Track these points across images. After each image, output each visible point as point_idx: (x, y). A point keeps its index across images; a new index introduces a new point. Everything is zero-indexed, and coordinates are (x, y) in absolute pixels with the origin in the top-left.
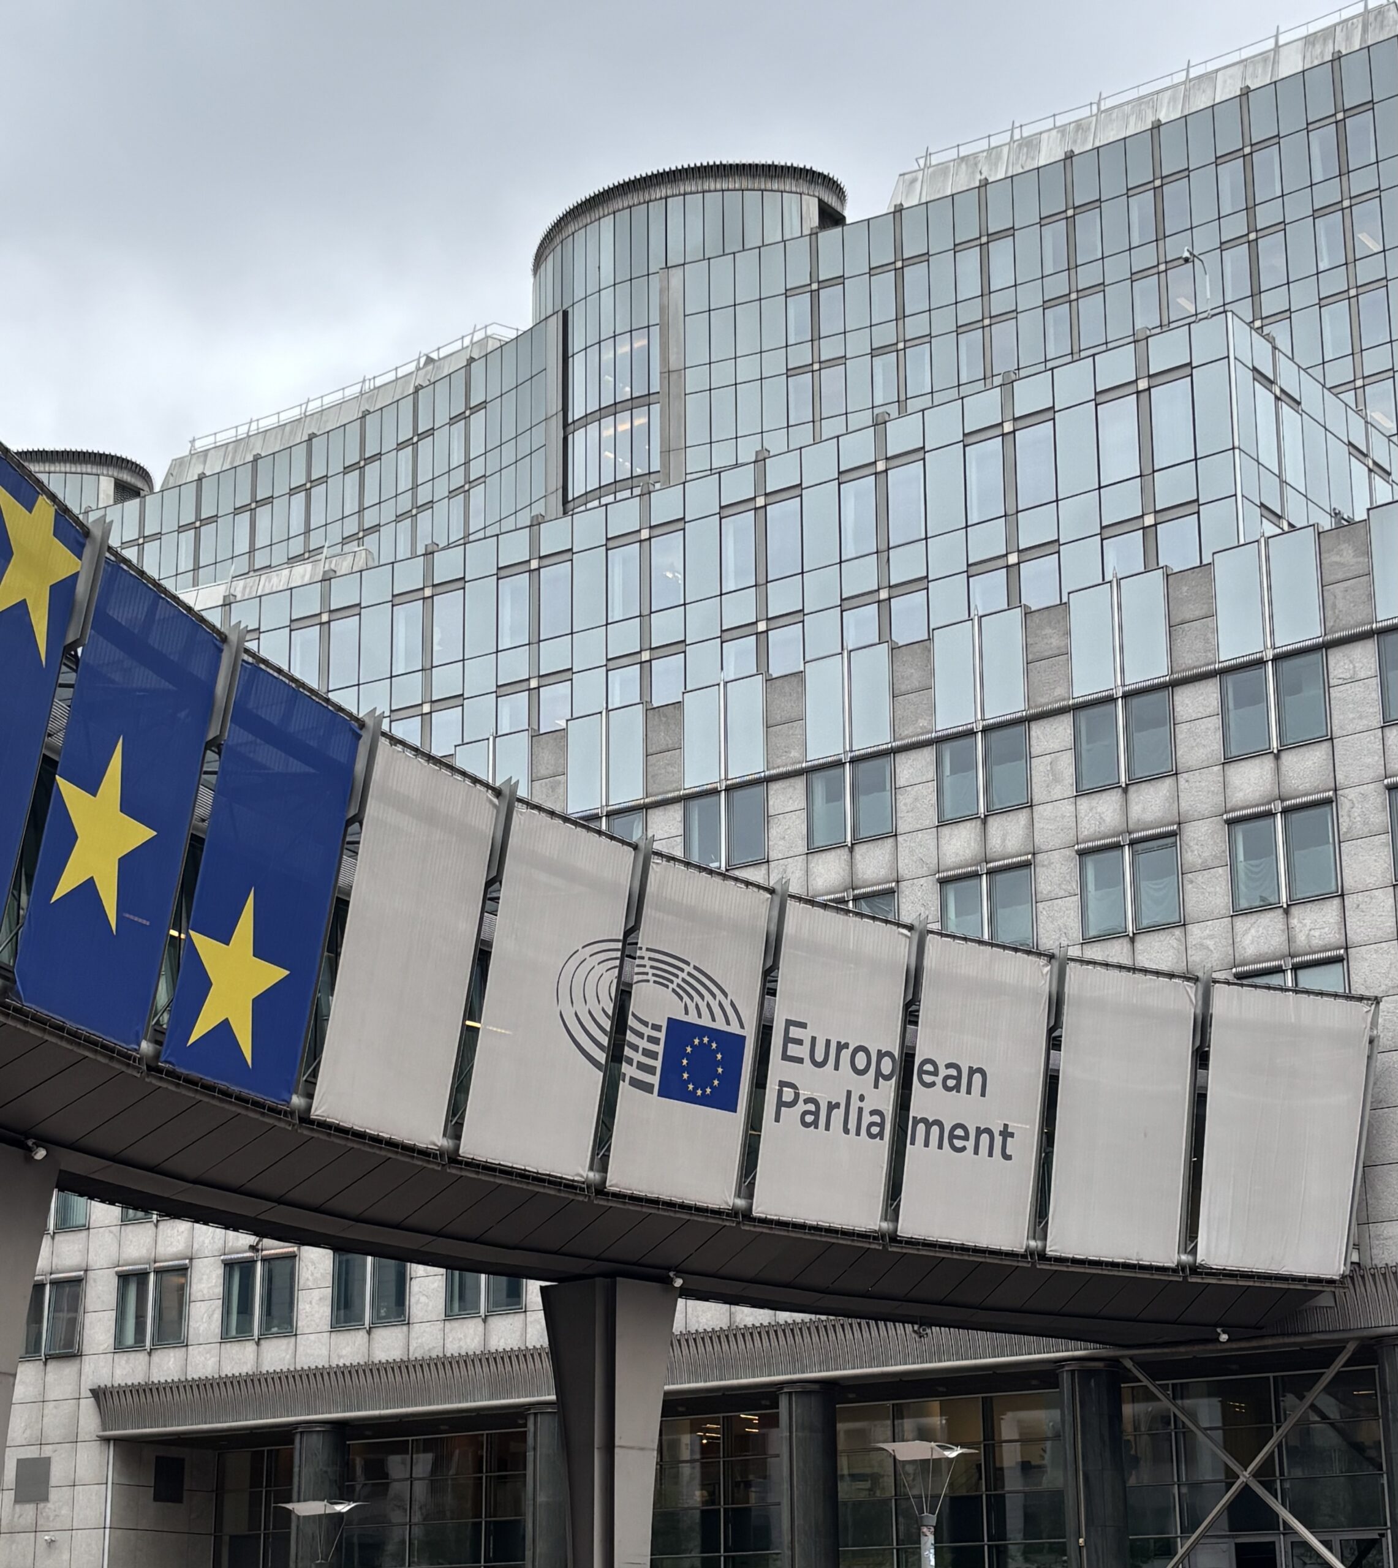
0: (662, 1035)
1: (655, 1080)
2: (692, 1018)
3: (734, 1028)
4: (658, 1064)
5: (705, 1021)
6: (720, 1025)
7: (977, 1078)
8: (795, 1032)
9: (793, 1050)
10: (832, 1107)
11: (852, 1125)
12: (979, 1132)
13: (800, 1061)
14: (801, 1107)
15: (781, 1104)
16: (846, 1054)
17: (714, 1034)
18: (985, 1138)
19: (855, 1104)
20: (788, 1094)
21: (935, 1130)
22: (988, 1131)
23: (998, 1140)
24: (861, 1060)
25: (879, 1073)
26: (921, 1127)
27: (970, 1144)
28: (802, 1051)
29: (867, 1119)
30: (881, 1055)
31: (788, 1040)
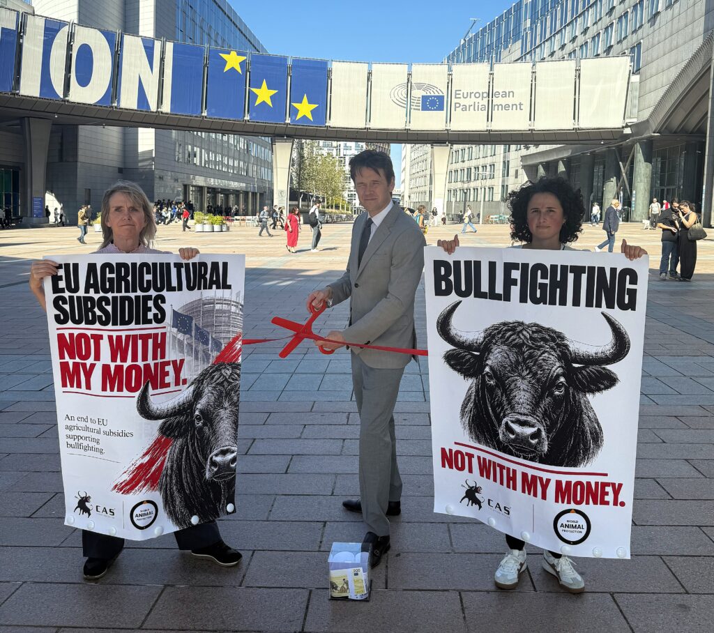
0: (421, 99)
1: (420, 108)
2: (429, 94)
3: (441, 94)
4: (421, 105)
5: (432, 94)
6: (437, 94)
7: (511, 94)
8: (458, 92)
9: (457, 96)
10: (470, 106)
11: (476, 108)
12: (513, 105)
13: (460, 98)
14: (461, 107)
15: (456, 107)
16: (473, 95)
17: (435, 96)
18: (514, 107)
19: (476, 104)
20: (458, 105)
21: (500, 107)
22: (516, 105)
23: (518, 107)
24: (477, 95)
25: (483, 97)
26: (496, 107)
27: (510, 108)
28: (461, 96)
29: (480, 107)
30: (483, 93)
31: (456, 94)
